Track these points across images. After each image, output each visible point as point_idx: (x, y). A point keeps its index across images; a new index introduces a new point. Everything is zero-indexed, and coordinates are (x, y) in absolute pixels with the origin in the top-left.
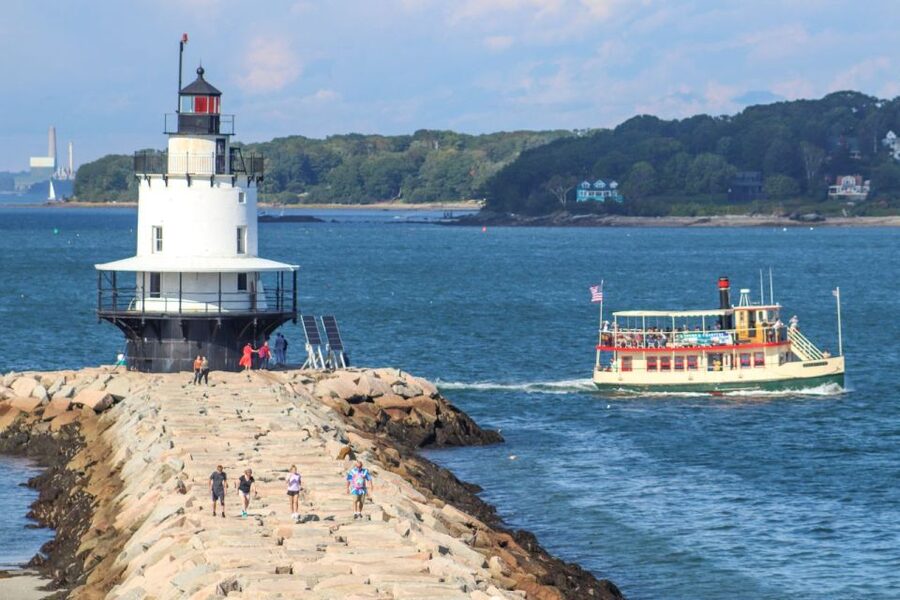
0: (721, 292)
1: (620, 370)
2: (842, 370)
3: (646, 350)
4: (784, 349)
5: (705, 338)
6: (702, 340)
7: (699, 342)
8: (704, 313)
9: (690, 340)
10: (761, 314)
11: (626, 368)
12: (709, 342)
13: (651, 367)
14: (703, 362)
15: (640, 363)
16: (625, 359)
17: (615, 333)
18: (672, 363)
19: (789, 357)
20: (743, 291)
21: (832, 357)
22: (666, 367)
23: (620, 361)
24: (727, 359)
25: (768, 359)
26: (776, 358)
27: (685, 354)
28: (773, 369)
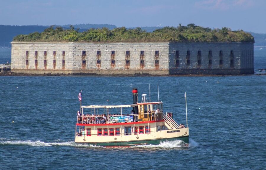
0: (134, 95)
1: (86, 136)
2: (188, 134)
3: (96, 125)
4: (161, 124)
5: (122, 119)
6: (121, 120)
7: (119, 120)
8: (121, 106)
9: (116, 119)
10: (149, 106)
11: (89, 134)
12: (124, 120)
13: (100, 134)
14: (122, 131)
15: (94, 132)
16: (88, 129)
17: (83, 116)
18: (109, 132)
19: (163, 128)
20: (143, 95)
21: (182, 127)
22: (106, 134)
23: (86, 131)
24: (133, 130)
25: (152, 129)
26: (155, 129)
27: (115, 127)
28: (154, 134)
